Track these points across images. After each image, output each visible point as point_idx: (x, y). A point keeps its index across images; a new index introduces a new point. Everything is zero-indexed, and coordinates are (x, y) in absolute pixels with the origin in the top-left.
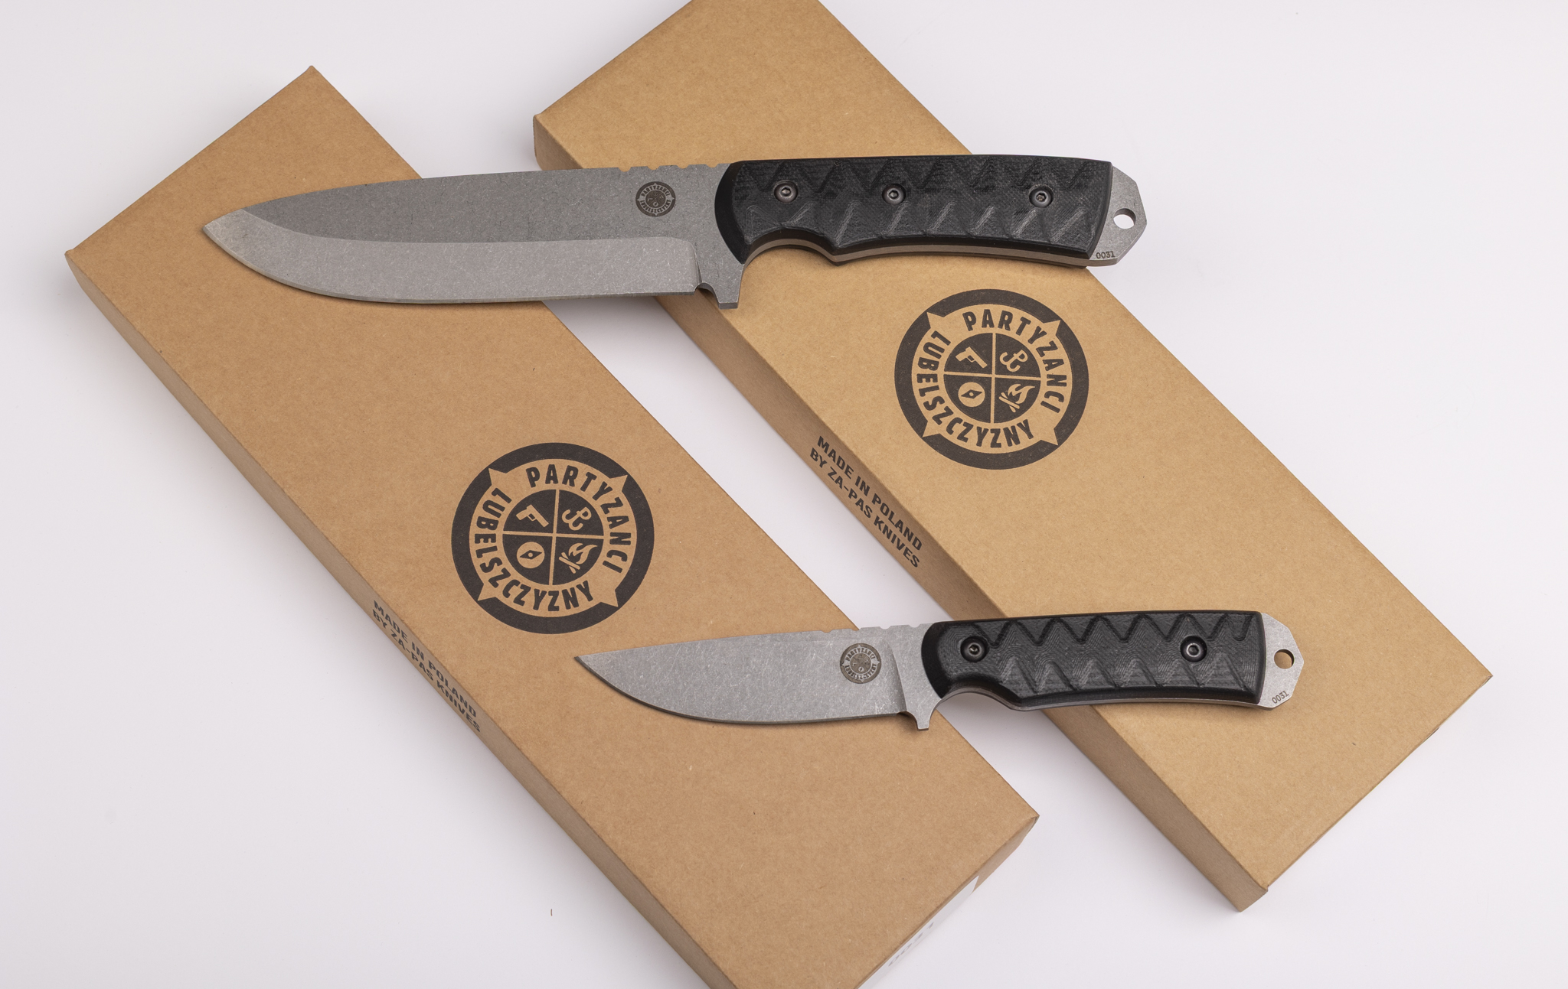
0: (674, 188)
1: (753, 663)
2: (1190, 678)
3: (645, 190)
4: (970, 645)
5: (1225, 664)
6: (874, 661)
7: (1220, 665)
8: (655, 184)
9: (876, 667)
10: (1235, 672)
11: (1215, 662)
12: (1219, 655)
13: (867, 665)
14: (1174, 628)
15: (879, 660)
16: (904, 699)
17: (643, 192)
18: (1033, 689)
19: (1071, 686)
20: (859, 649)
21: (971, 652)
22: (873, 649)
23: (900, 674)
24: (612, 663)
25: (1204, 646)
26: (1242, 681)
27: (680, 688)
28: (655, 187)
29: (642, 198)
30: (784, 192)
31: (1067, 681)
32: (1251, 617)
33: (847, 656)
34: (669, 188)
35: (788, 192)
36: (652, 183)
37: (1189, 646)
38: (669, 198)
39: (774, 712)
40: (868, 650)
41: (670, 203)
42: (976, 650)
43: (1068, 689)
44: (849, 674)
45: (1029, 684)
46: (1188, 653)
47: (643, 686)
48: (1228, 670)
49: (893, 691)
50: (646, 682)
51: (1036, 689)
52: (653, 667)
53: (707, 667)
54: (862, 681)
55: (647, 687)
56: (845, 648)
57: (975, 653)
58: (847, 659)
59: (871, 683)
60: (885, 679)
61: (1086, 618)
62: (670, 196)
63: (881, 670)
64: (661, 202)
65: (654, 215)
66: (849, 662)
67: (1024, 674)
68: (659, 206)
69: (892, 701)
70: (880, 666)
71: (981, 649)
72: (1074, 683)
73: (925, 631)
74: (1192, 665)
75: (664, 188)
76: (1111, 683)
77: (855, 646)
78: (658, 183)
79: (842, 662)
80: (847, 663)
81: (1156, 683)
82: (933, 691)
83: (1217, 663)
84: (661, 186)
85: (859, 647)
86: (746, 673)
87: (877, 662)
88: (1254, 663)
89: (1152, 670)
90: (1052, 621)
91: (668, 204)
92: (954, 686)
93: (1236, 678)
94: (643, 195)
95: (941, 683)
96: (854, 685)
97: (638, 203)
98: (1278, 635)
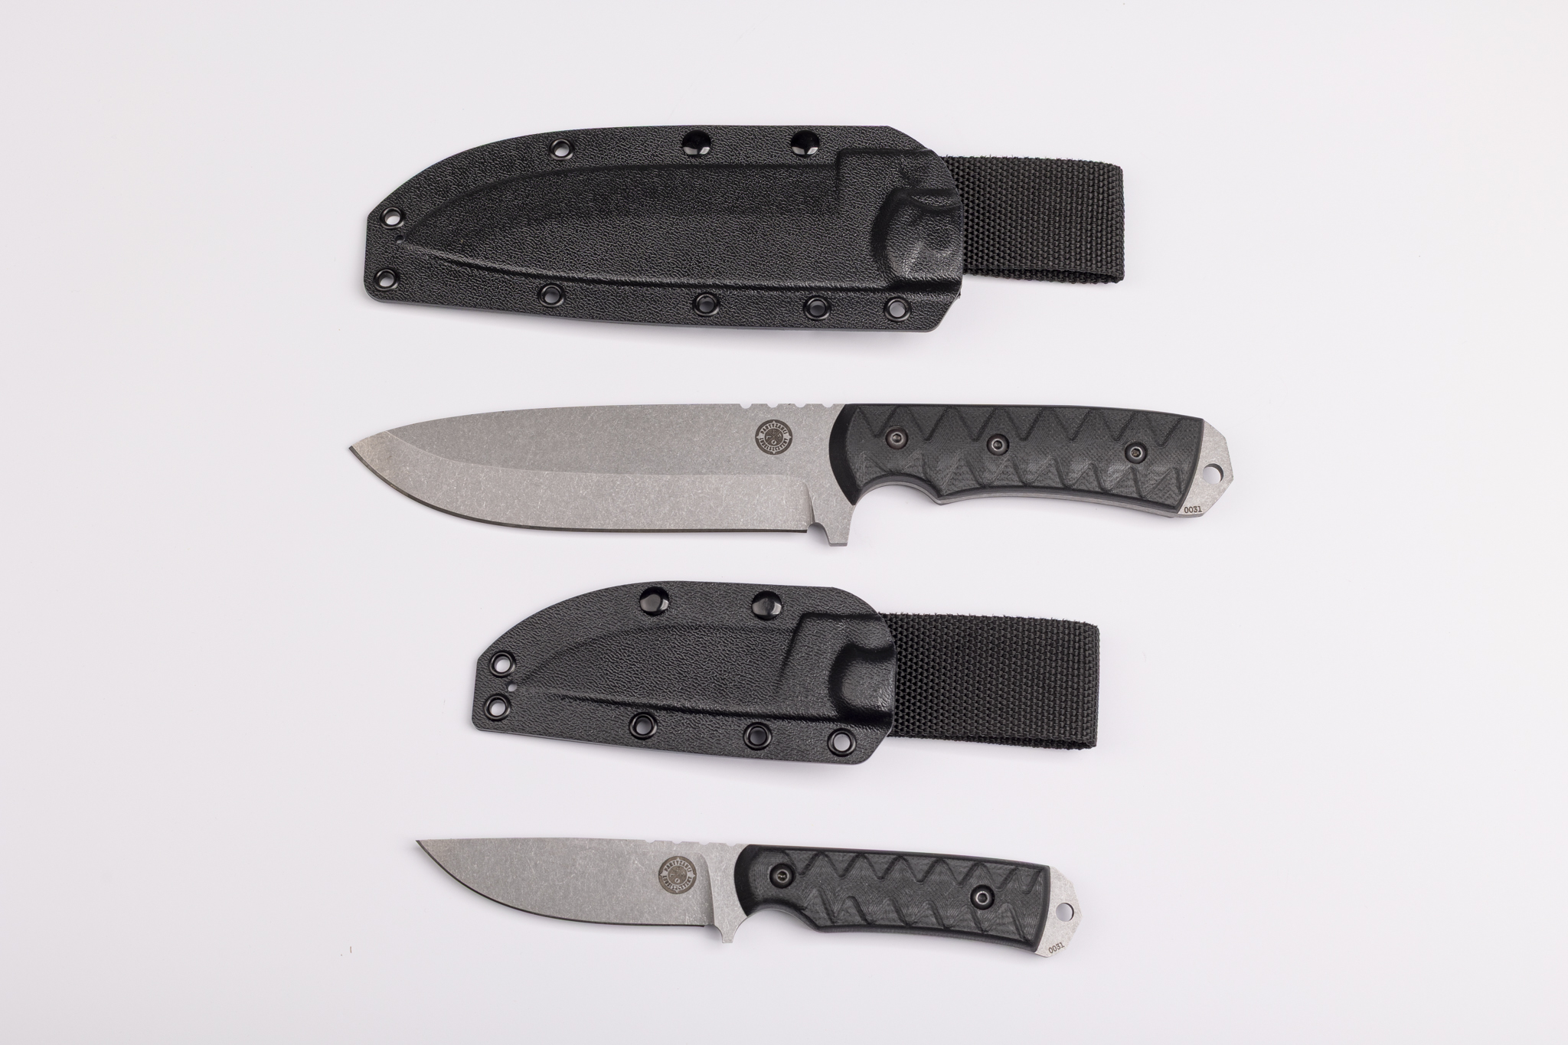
0: (791, 427)
1: (579, 864)
2: (975, 924)
3: (764, 427)
4: (779, 872)
5: (1009, 914)
6: (690, 874)
7: (1004, 915)
8: (774, 422)
9: (691, 880)
10: (1018, 923)
11: (1000, 911)
12: (1005, 906)
13: (683, 877)
14: (968, 875)
15: (695, 873)
16: (713, 913)
17: (762, 430)
18: (831, 919)
19: (866, 920)
20: (677, 862)
21: (779, 878)
22: (690, 863)
23: (712, 889)
24: (450, 850)
25: (993, 895)
26: (1023, 932)
27: (509, 880)
28: (773, 425)
29: (761, 436)
30: (895, 438)
31: (862, 915)
32: (1040, 872)
33: (666, 867)
34: (787, 426)
35: (899, 438)
36: (771, 421)
37: (978, 894)
38: (787, 436)
39: (593, 912)
40: (686, 863)
41: (788, 441)
42: (784, 876)
43: (863, 922)
44: (665, 885)
45: (828, 914)
46: (977, 900)
47: (475, 875)
48: (1012, 920)
49: (704, 904)
50: (479, 871)
51: (835, 920)
52: (486, 858)
53: (536, 864)
54: (677, 891)
55: (479, 877)
56: (665, 859)
57: (783, 879)
58: (666, 870)
59: (684, 895)
60: (698, 893)
61: (888, 856)
62: (788, 434)
63: (696, 884)
64: (779, 440)
65: (772, 453)
66: (667, 873)
67: (825, 904)
68: (777, 444)
69: (702, 913)
70: (695, 879)
71: (788, 876)
72: (869, 918)
73: (740, 850)
74: (979, 912)
75: (782, 426)
76: (903, 921)
77: (674, 858)
78: (777, 421)
79: (660, 872)
80: (665, 873)
81: (944, 925)
82: (741, 909)
83: (1002, 913)
84: (779, 424)
85: (678, 859)
86: (571, 873)
87: (692, 876)
88: (1036, 916)
89: (941, 912)
90: (857, 856)
91: (785, 442)
92: (760, 907)
93: (1017, 929)
94: (762, 432)
95: (749, 903)
96: (669, 894)
97: (757, 440)
98: (1063, 889)
